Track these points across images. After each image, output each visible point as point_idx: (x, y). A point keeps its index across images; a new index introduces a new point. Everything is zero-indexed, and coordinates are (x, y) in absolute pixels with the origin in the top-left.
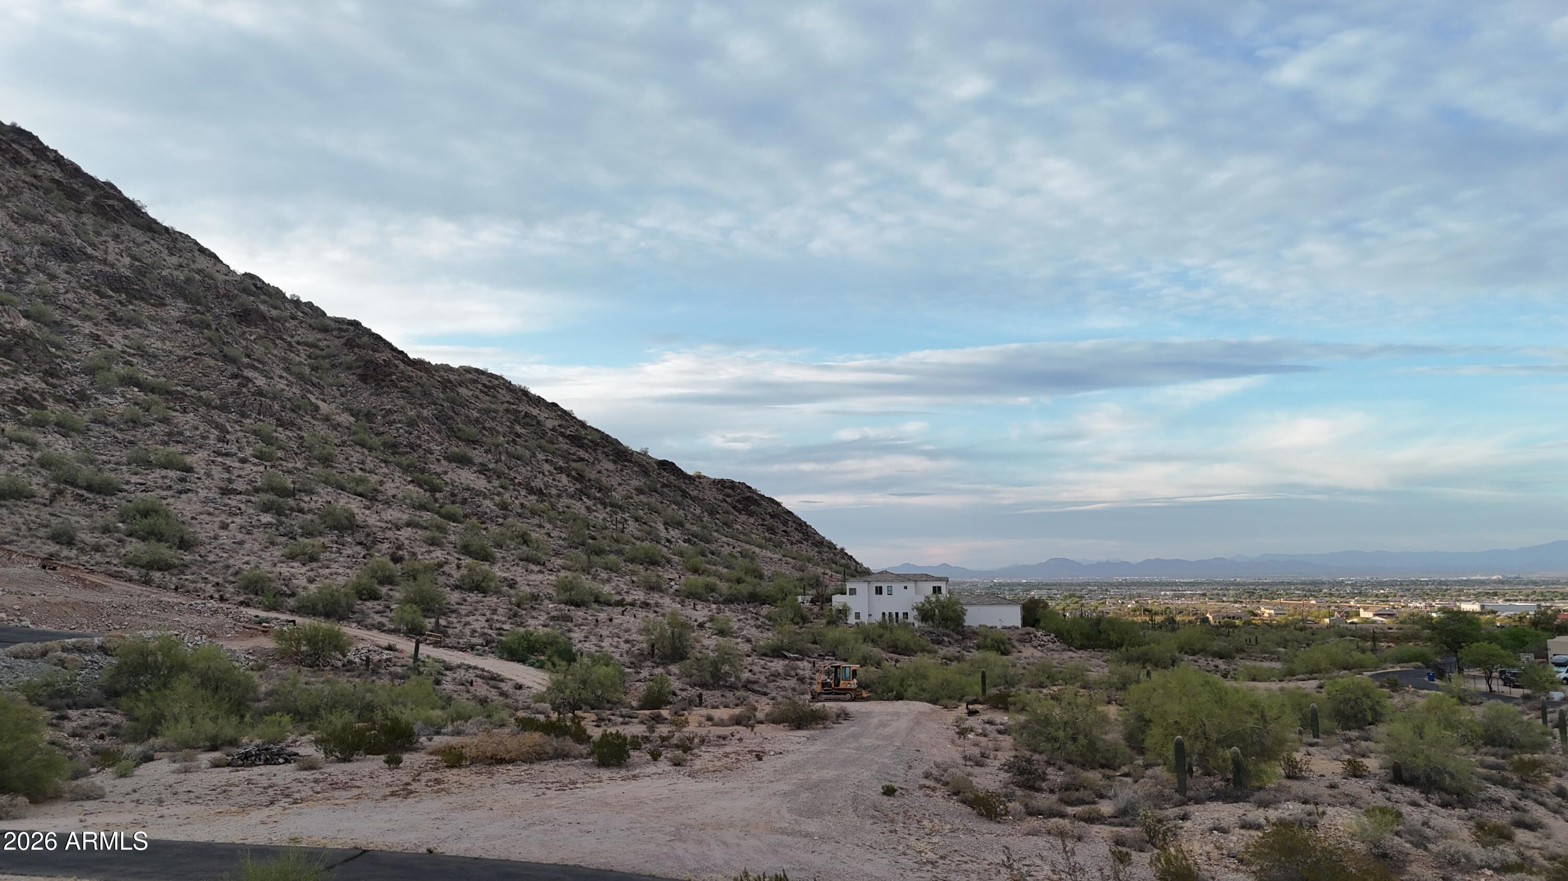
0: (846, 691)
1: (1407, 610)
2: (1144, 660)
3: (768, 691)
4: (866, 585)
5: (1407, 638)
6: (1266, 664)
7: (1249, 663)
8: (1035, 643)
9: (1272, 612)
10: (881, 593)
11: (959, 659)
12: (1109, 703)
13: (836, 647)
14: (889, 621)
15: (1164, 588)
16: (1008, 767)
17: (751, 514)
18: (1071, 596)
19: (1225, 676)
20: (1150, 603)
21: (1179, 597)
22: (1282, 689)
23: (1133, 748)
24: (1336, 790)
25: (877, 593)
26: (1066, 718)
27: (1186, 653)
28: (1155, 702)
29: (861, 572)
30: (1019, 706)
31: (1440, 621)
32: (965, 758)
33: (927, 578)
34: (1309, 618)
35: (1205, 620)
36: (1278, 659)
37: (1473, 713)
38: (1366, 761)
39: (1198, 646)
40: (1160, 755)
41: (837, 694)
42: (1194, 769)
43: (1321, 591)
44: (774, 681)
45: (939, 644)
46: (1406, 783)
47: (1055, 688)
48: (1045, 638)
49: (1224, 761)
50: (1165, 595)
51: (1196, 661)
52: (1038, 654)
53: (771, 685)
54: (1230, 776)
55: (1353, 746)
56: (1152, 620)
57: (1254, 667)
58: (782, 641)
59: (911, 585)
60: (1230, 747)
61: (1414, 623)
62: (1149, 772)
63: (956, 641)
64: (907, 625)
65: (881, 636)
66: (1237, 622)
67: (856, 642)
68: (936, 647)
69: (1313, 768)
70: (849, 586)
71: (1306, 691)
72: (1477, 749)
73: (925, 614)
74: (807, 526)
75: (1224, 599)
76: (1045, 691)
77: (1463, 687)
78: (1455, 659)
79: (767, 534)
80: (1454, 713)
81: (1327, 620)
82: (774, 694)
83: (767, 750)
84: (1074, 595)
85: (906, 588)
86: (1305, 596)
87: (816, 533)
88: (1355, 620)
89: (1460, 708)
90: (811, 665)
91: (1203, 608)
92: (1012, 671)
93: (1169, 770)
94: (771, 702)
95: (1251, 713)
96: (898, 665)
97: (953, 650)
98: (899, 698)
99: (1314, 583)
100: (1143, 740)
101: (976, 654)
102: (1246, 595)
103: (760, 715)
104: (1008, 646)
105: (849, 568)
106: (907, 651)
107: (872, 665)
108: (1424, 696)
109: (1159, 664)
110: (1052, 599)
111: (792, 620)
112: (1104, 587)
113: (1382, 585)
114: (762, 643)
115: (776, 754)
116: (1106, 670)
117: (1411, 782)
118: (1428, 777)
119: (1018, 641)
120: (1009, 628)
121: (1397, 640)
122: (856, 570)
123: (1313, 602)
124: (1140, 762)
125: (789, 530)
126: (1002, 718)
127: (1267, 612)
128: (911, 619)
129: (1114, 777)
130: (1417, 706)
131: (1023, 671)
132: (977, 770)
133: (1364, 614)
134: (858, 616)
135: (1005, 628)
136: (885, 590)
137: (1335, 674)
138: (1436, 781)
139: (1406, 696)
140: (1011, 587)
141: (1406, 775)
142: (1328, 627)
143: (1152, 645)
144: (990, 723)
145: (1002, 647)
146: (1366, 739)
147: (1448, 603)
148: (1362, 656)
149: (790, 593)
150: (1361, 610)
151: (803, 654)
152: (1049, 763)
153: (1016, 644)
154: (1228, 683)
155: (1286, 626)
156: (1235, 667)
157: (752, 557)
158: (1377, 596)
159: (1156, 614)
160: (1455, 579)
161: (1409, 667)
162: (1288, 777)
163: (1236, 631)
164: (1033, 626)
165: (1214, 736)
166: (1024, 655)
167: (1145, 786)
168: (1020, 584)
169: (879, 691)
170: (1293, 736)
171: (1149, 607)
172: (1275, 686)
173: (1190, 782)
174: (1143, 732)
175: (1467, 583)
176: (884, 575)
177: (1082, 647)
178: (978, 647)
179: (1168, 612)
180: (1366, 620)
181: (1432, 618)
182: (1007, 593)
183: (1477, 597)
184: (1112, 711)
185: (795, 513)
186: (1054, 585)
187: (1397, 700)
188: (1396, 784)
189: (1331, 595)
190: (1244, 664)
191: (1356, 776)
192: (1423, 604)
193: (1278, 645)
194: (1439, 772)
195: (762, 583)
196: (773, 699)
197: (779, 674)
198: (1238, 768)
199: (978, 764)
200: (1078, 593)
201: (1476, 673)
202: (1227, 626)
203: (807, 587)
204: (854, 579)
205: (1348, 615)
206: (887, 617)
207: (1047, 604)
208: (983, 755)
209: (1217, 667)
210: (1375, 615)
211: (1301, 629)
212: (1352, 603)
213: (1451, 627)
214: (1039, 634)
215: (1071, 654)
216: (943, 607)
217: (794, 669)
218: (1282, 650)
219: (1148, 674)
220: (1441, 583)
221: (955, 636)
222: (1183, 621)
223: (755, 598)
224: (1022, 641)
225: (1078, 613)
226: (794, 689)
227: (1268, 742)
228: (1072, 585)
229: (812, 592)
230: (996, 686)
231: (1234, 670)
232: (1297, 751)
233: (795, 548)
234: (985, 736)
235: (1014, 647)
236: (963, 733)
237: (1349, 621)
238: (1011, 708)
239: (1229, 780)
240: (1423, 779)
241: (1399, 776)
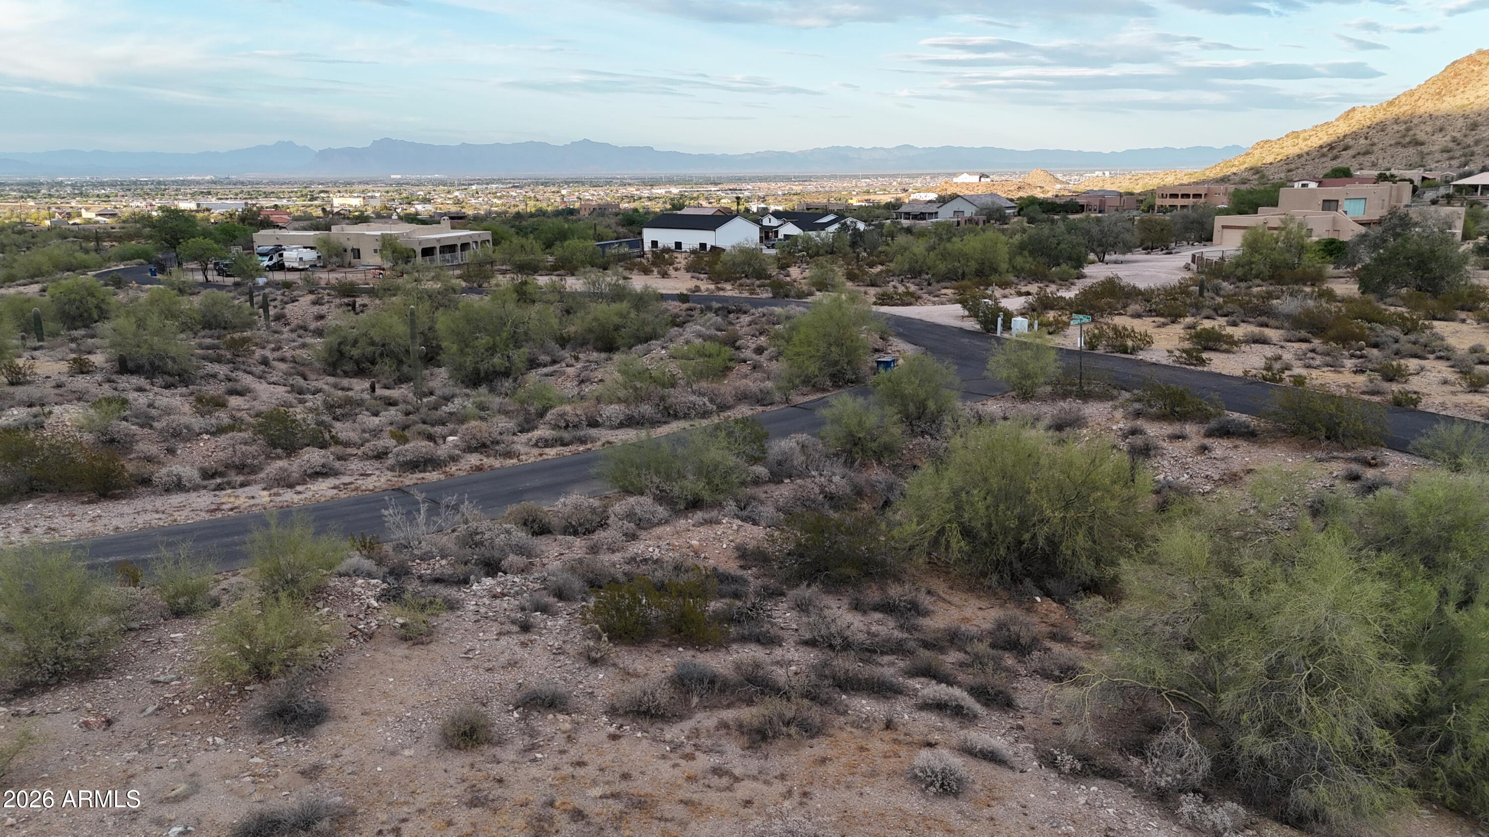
1: (129, 209)
5: (130, 237)
24: (63, 389)
31: (160, 220)
34: (28, 220)
37: (191, 302)
38: (92, 358)
43: (39, 191)
46: (132, 372)
55: (78, 345)
61: (136, 222)
69: (35, 371)
71: (28, 295)
72: (196, 334)
77: (182, 279)
78: (175, 254)
80: (175, 303)
81: (48, 222)
86: (22, 197)
88: (77, 221)
89: (180, 298)
99: (31, 183)
108: (147, 291)
113: (102, 185)
117: (137, 371)
118: (152, 364)
121: (119, 239)
123: (32, 203)
130: (141, 301)
133: (86, 215)
137: (58, 276)
138: (159, 366)
139: (130, 292)
141: (130, 365)
142: (49, 229)
146: (93, 337)
147: (167, 202)
148: (85, 257)
150: (83, 211)
158: (98, 196)
160: (173, 178)
161: (132, 264)
162: (11, 384)
170: (15, 342)
175: (183, 183)
180: (88, 221)
181: (150, 217)
183: (193, 196)
187: (122, 296)
188: (122, 374)
189: (50, 196)
191: (82, 373)
192: (144, 203)
194: (162, 358)
201: (194, 266)
205: (69, 216)
210: (97, 215)
211: (20, 232)
212: (73, 204)
213: (170, 225)
220: (159, 183)
232: (20, 357)
237: (71, 222)
240: (147, 366)
241: (124, 366)
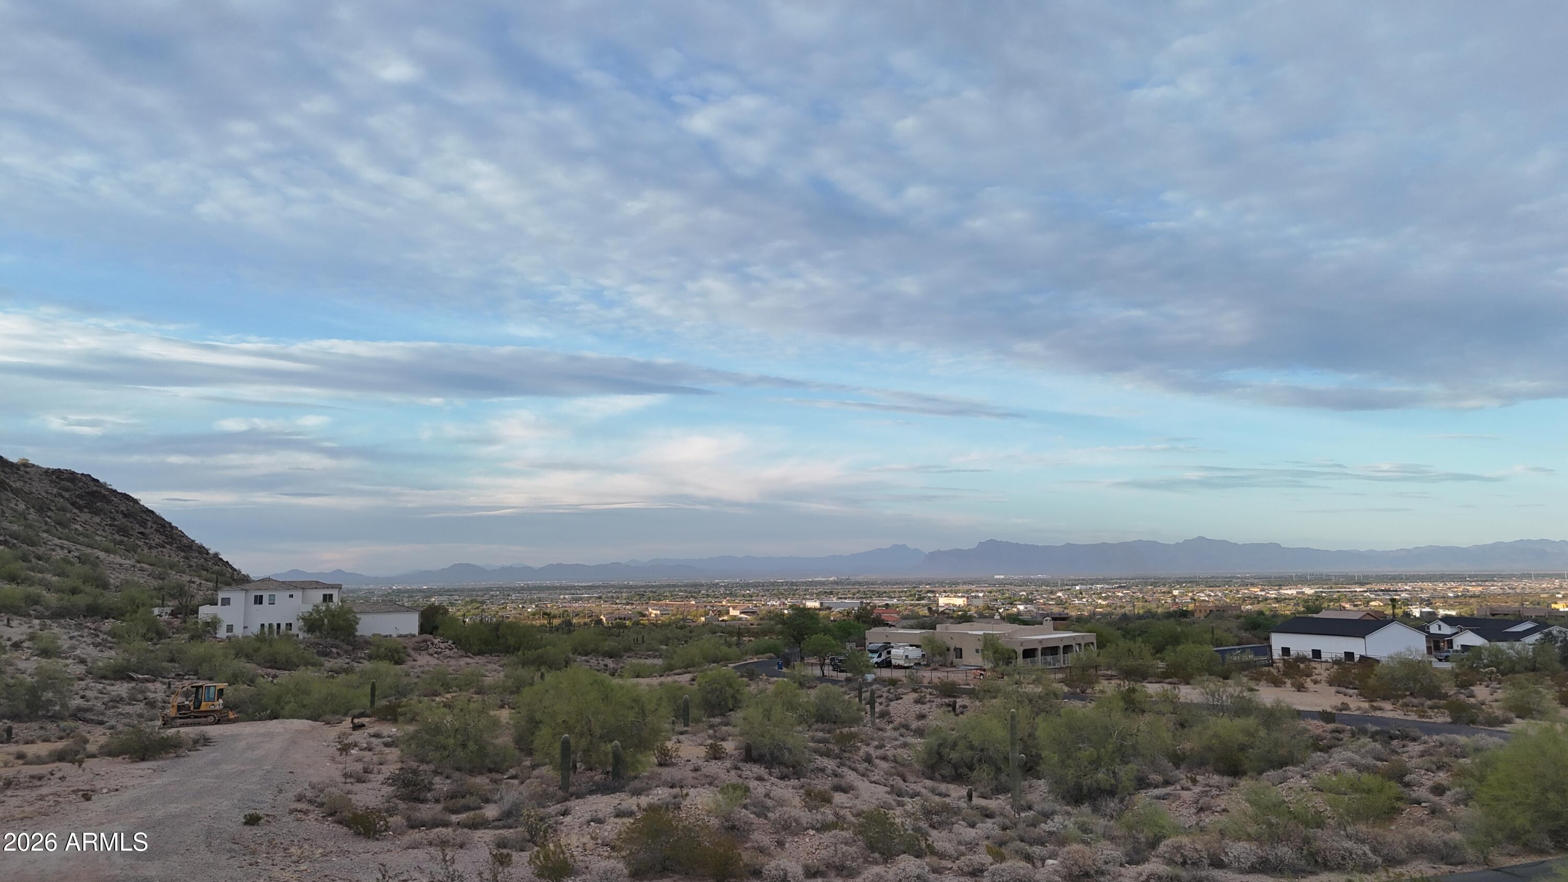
0: (207, 714)
1: (766, 608)
2: (540, 663)
3: (106, 719)
4: (243, 594)
5: (764, 633)
6: (650, 661)
7: (635, 661)
8: (431, 651)
9: (658, 612)
10: (261, 603)
11: (347, 671)
12: (502, 707)
13: (200, 664)
14: (268, 634)
15: (563, 592)
16: (392, 780)
17: (96, 512)
18: (472, 601)
19: (613, 675)
20: (550, 607)
21: (577, 600)
22: (661, 684)
23: (521, 750)
24: (698, 773)
25: (255, 603)
26: (457, 724)
27: (579, 654)
28: (546, 703)
29: (238, 580)
30: (409, 716)
31: (790, 617)
32: (346, 775)
33: (316, 585)
34: (689, 617)
35: (599, 622)
36: (661, 657)
37: (808, 695)
38: (724, 744)
39: (591, 647)
40: (546, 755)
41: (195, 717)
42: (578, 765)
43: (700, 592)
44: (114, 707)
45: (326, 656)
46: (755, 761)
47: (449, 696)
48: (442, 645)
49: (606, 754)
50: (564, 598)
51: (588, 661)
52: (433, 661)
53: (110, 712)
54: (610, 769)
55: (715, 731)
56: (549, 623)
57: (639, 664)
58: (129, 661)
59: (298, 594)
60: (611, 741)
61: (770, 619)
62: (536, 772)
63: (346, 652)
64: (289, 637)
65: (257, 650)
66: (628, 623)
67: (226, 657)
68: (322, 659)
69: (680, 754)
70: (221, 595)
71: (682, 684)
72: (810, 727)
73: (312, 624)
74: (172, 527)
75: (618, 601)
76: (438, 699)
77: (803, 673)
78: (799, 649)
79: (117, 537)
80: (795, 696)
81: (703, 619)
82: (113, 722)
83: (98, 787)
84: (475, 601)
85: (291, 596)
86: (687, 597)
87: (183, 536)
88: (725, 618)
89: (801, 691)
90: (165, 687)
91: (596, 610)
92: (405, 680)
93: (554, 769)
94: (108, 732)
95: (633, 707)
96: (275, 681)
97: (341, 662)
98: (274, 716)
99: (695, 585)
100: (532, 741)
101: (367, 665)
102: (637, 597)
103: (91, 748)
104: (402, 655)
105: (223, 575)
106: (288, 665)
107: (244, 683)
108: (773, 683)
109: (553, 665)
110: (452, 604)
111: (144, 636)
112: (506, 592)
113: (748, 586)
114: (100, 664)
115: (110, 791)
116: (502, 675)
117: (759, 760)
118: (772, 754)
119: (414, 649)
120: (406, 636)
121: (756, 634)
122: (232, 577)
123: (693, 602)
124: (528, 763)
125: (146, 531)
126: (389, 730)
127: (654, 612)
128: (294, 630)
129: (501, 780)
130: (768, 692)
131: (417, 680)
132: (358, 787)
133: (733, 612)
134: (230, 628)
135: (400, 636)
136: (266, 600)
137: (706, 667)
138: (777, 757)
139: (760, 683)
140: (411, 593)
141: (755, 753)
142: (704, 625)
143: (548, 647)
144: (377, 736)
145: (396, 657)
146: (727, 724)
147: (797, 601)
148: (729, 650)
149: (143, 605)
150: (731, 609)
151: (156, 674)
152: (436, 773)
153: (412, 653)
154: (616, 681)
155: (669, 624)
156: (622, 665)
157: (95, 563)
158: (744, 596)
159: (554, 617)
160: (803, 580)
161: (763, 658)
162: (660, 765)
163: (626, 631)
164: (431, 633)
165: (598, 732)
166: (419, 663)
167: (533, 785)
168: (420, 591)
169: (250, 711)
170: (667, 726)
171: (548, 611)
172: (655, 681)
173: (573, 778)
174: (533, 733)
175: (812, 584)
176: (266, 582)
177: (480, 653)
178: (370, 658)
179: (565, 615)
180: (734, 618)
181: (783, 615)
182: (406, 600)
183: (818, 596)
184: (505, 715)
185: (158, 512)
186: (455, 590)
187: (753, 688)
188: (747, 762)
189: (708, 596)
190: (630, 662)
191: (715, 758)
192: (779, 602)
193: (661, 643)
194: (780, 749)
195: (106, 593)
196: (112, 727)
197: (122, 699)
198: (618, 759)
199: (360, 780)
200: (479, 599)
201: (813, 661)
202: (619, 626)
203: (167, 597)
204: (228, 588)
206: (266, 629)
207: (447, 611)
208: (366, 771)
209: (606, 665)
210: (741, 613)
211: (682, 628)
212: (724, 603)
213: (798, 622)
214: (436, 641)
215: (468, 660)
216: (333, 616)
217: (143, 692)
218: (664, 647)
219: (542, 676)
220: (792, 584)
221: (345, 647)
222: (579, 623)
223: (94, 611)
224: (418, 649)
225: (478, 619)
226: (140, 716)
227: (645, 733)
228: (474, 590)
229: (175, 603)
230: (385, 697)
231: (622, 668)
232: (670, 740)
233: (154, 552)
234: (370, 750)
235: (409, 656)
236: (345, 749)
237: (720, 619)
238: (401, 718)
239: (608, 772)
240: (768, 757)
241: (750, 755)
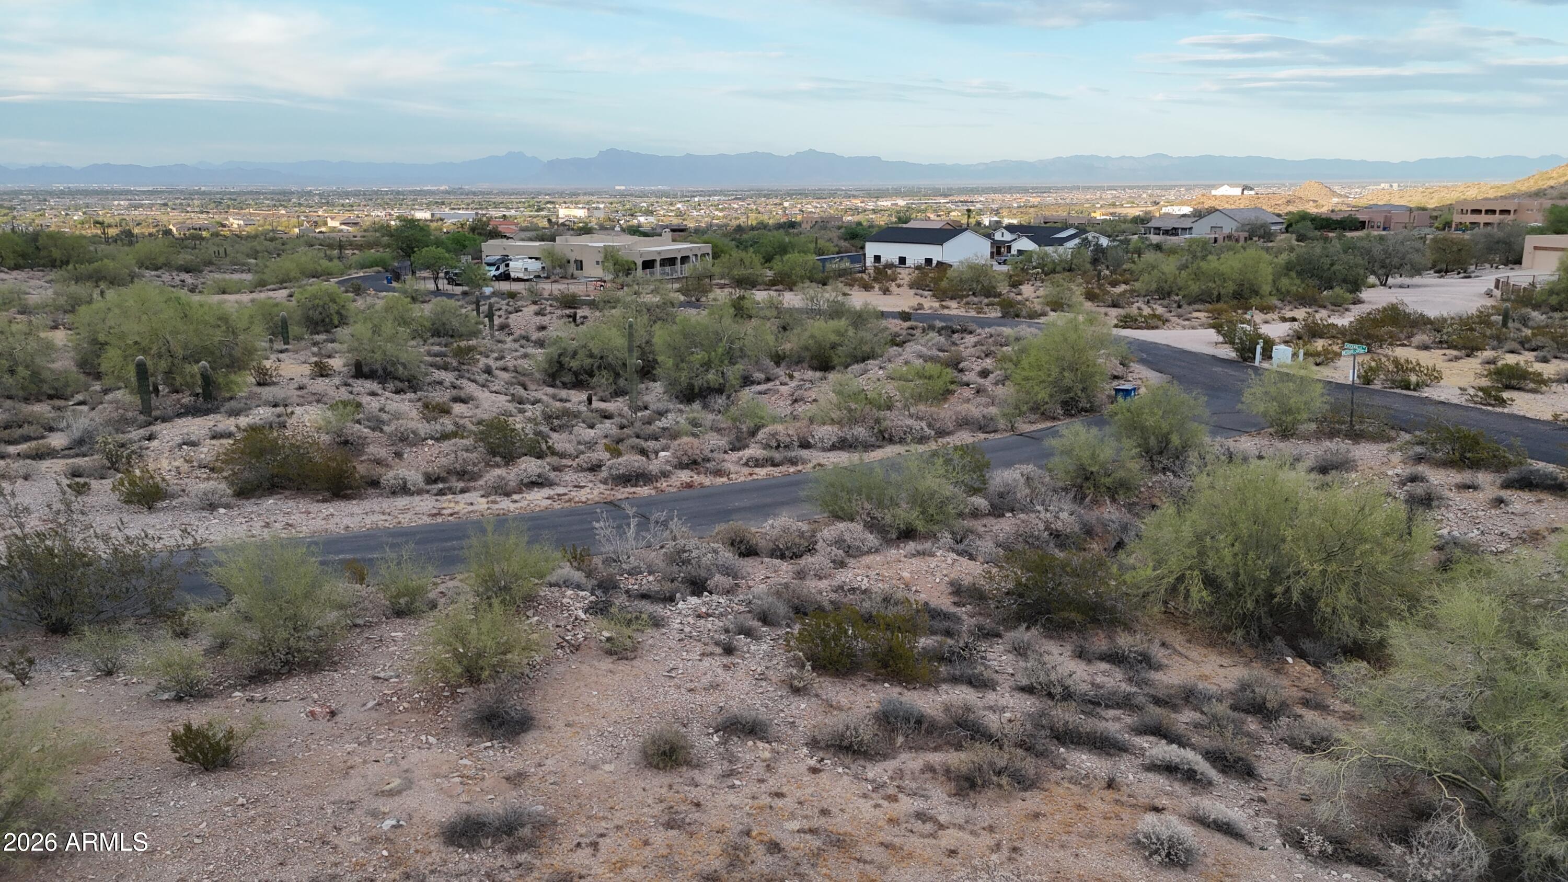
1: (370, 218)
2: (97, 278)
5: (370, 245)
6: (236, 276)
7: (218, 276)
9: (241, 222)
12: (55, 327)
15: (117, 197)
19: (192, 290)
20: (102, 215)
21: (136, 207)
22: (253, 301)
23: (87, 374)
24: (305, 391)
27: (147, 268)
28: (110, 322)
31: (398, 229)
34: (279, 228)
35: (168, 232)
36: (249, 271)
37: (422, 310)
38: (331, 362)
39: (161, 260)
40: (119, 378)
42: (160, 388)
43: (290, 200)
46: (366, 377)
49: (192, 376)
50: (119, 205)
51: (159, 277)
54: (200, 391)
55: (320, 348)
56: (104, 233)
57: (224, 280)
60: (197, 362)
61: (376, 231)
62: (109, 397)
66: (204, 234)
69: (281, 372)
71: (278, 300)
72: (425, 341)
75: (189, 209)
77: (415, 287)
78: (409, 263)
80: (408, 311)
86: (275, 206)
88: (323, 229)
89: (412, 306)
91: (164, 218)
93: (130, 393)
95: (219, 326)
99: (284, 193)
100: (99, 365)
102: (213, 205)
108: (383, 298)
109: (114, 281)
112: (41, 196)
113: (347, 194)
116: (50, 292)
117: (371, 375)
118: (385, 370)
121: (360, 247)
123: (283, 212)
124: (97, 388)
127: (235, 223)
129: (65, 407)
130: (377, 307)
133: (331, 223)
137: (304, 282)
138: (391, 372)
139: (368, 298)
141: (366, 369)
142: (298, 237)
143: (106, 260)
146: (333, 341)
147: (405, 212)
148: (330, 264)
150: (329, 219)
154: (196, 298)
155: (255, 237)
156: (203, 280)
158: (343, 205)
159: (109, 226)
160: (411, 189)
161: (370, 272)
162: (259, 384)
163: (204, 243)
165: (180, 353)
167: (105, 411)
170: (264, 345)
171: (100, 219)
172: (246, 298)
173: (154, 401)
174: (99, 356)
175: (420, 193)
177: (17, 267)
179: (124, 224)
180: (333, 229)
181: (389, 226)
183: (429, 206)
184: (60, 336)
187: (360, 303)
188: (357, 378)
189: (300, 205)
190: (212, 277)
191: (322, 376)
192: (384, 213)
193: (248, 256)
194: (394, 364)
198: (207, 381)
201: (426, 275)
202: (194, 238)
205: (316, 224)
209: (183, 281)
210: (341, 224)
211: (272, 240)
212: (320, 213)
213: (406, 234)
218: (253, 261)
219: (102, 293)
220: (398, 193)
222: (142, 233)
225: (9, 227)
227: (237, 352)
231: (203, 283)
232: (268, 359)
237: (317, 231)
239: (198, 394)
240: (380, 372)
241: (360, 371)
